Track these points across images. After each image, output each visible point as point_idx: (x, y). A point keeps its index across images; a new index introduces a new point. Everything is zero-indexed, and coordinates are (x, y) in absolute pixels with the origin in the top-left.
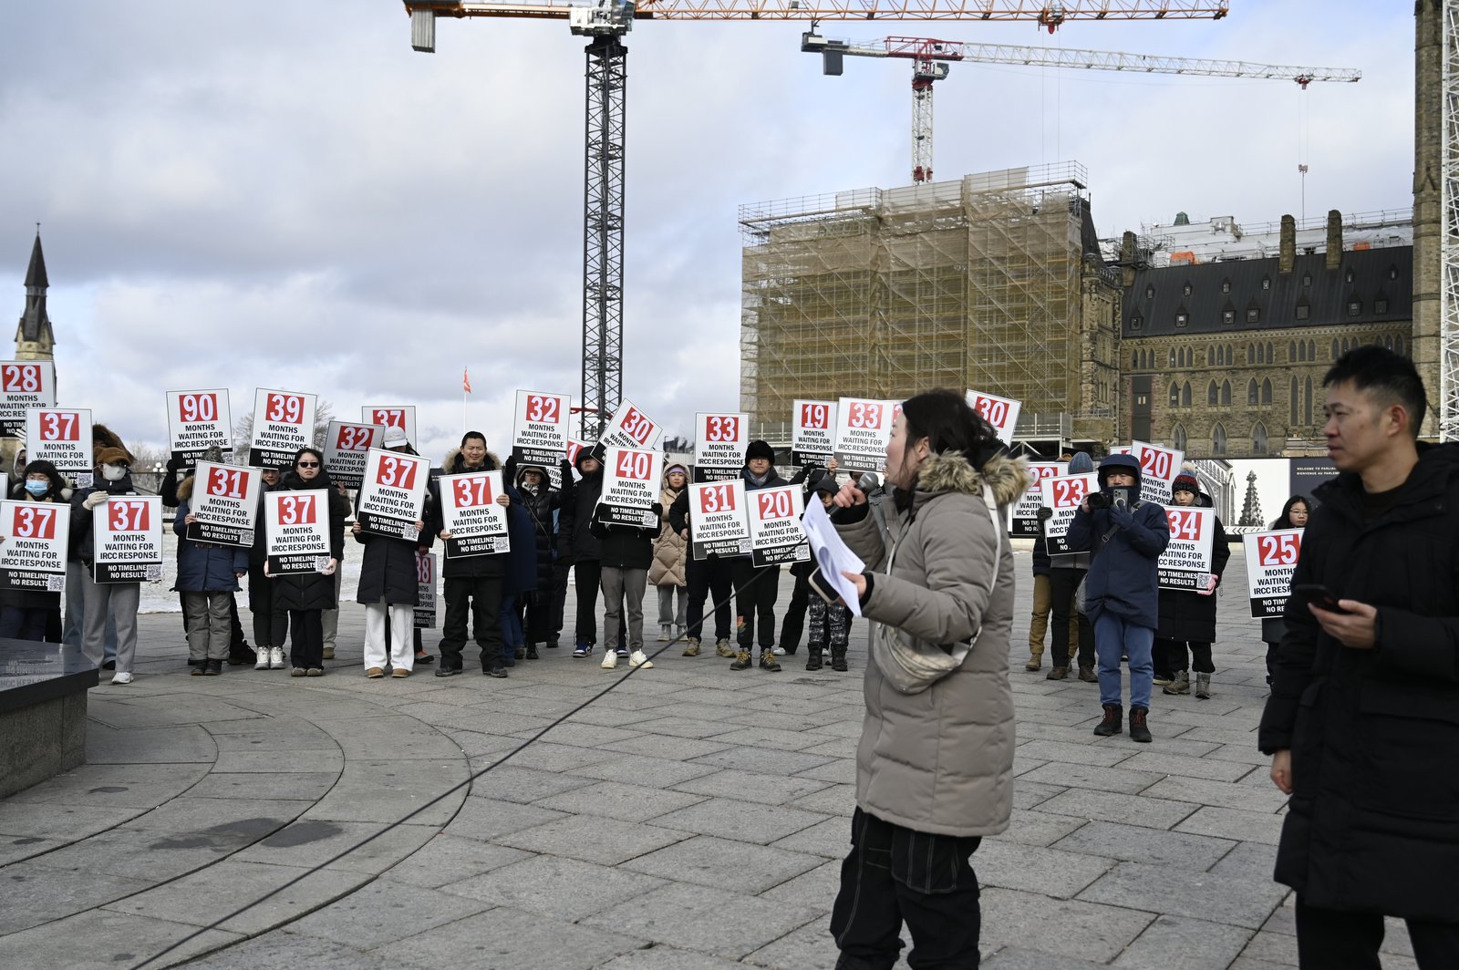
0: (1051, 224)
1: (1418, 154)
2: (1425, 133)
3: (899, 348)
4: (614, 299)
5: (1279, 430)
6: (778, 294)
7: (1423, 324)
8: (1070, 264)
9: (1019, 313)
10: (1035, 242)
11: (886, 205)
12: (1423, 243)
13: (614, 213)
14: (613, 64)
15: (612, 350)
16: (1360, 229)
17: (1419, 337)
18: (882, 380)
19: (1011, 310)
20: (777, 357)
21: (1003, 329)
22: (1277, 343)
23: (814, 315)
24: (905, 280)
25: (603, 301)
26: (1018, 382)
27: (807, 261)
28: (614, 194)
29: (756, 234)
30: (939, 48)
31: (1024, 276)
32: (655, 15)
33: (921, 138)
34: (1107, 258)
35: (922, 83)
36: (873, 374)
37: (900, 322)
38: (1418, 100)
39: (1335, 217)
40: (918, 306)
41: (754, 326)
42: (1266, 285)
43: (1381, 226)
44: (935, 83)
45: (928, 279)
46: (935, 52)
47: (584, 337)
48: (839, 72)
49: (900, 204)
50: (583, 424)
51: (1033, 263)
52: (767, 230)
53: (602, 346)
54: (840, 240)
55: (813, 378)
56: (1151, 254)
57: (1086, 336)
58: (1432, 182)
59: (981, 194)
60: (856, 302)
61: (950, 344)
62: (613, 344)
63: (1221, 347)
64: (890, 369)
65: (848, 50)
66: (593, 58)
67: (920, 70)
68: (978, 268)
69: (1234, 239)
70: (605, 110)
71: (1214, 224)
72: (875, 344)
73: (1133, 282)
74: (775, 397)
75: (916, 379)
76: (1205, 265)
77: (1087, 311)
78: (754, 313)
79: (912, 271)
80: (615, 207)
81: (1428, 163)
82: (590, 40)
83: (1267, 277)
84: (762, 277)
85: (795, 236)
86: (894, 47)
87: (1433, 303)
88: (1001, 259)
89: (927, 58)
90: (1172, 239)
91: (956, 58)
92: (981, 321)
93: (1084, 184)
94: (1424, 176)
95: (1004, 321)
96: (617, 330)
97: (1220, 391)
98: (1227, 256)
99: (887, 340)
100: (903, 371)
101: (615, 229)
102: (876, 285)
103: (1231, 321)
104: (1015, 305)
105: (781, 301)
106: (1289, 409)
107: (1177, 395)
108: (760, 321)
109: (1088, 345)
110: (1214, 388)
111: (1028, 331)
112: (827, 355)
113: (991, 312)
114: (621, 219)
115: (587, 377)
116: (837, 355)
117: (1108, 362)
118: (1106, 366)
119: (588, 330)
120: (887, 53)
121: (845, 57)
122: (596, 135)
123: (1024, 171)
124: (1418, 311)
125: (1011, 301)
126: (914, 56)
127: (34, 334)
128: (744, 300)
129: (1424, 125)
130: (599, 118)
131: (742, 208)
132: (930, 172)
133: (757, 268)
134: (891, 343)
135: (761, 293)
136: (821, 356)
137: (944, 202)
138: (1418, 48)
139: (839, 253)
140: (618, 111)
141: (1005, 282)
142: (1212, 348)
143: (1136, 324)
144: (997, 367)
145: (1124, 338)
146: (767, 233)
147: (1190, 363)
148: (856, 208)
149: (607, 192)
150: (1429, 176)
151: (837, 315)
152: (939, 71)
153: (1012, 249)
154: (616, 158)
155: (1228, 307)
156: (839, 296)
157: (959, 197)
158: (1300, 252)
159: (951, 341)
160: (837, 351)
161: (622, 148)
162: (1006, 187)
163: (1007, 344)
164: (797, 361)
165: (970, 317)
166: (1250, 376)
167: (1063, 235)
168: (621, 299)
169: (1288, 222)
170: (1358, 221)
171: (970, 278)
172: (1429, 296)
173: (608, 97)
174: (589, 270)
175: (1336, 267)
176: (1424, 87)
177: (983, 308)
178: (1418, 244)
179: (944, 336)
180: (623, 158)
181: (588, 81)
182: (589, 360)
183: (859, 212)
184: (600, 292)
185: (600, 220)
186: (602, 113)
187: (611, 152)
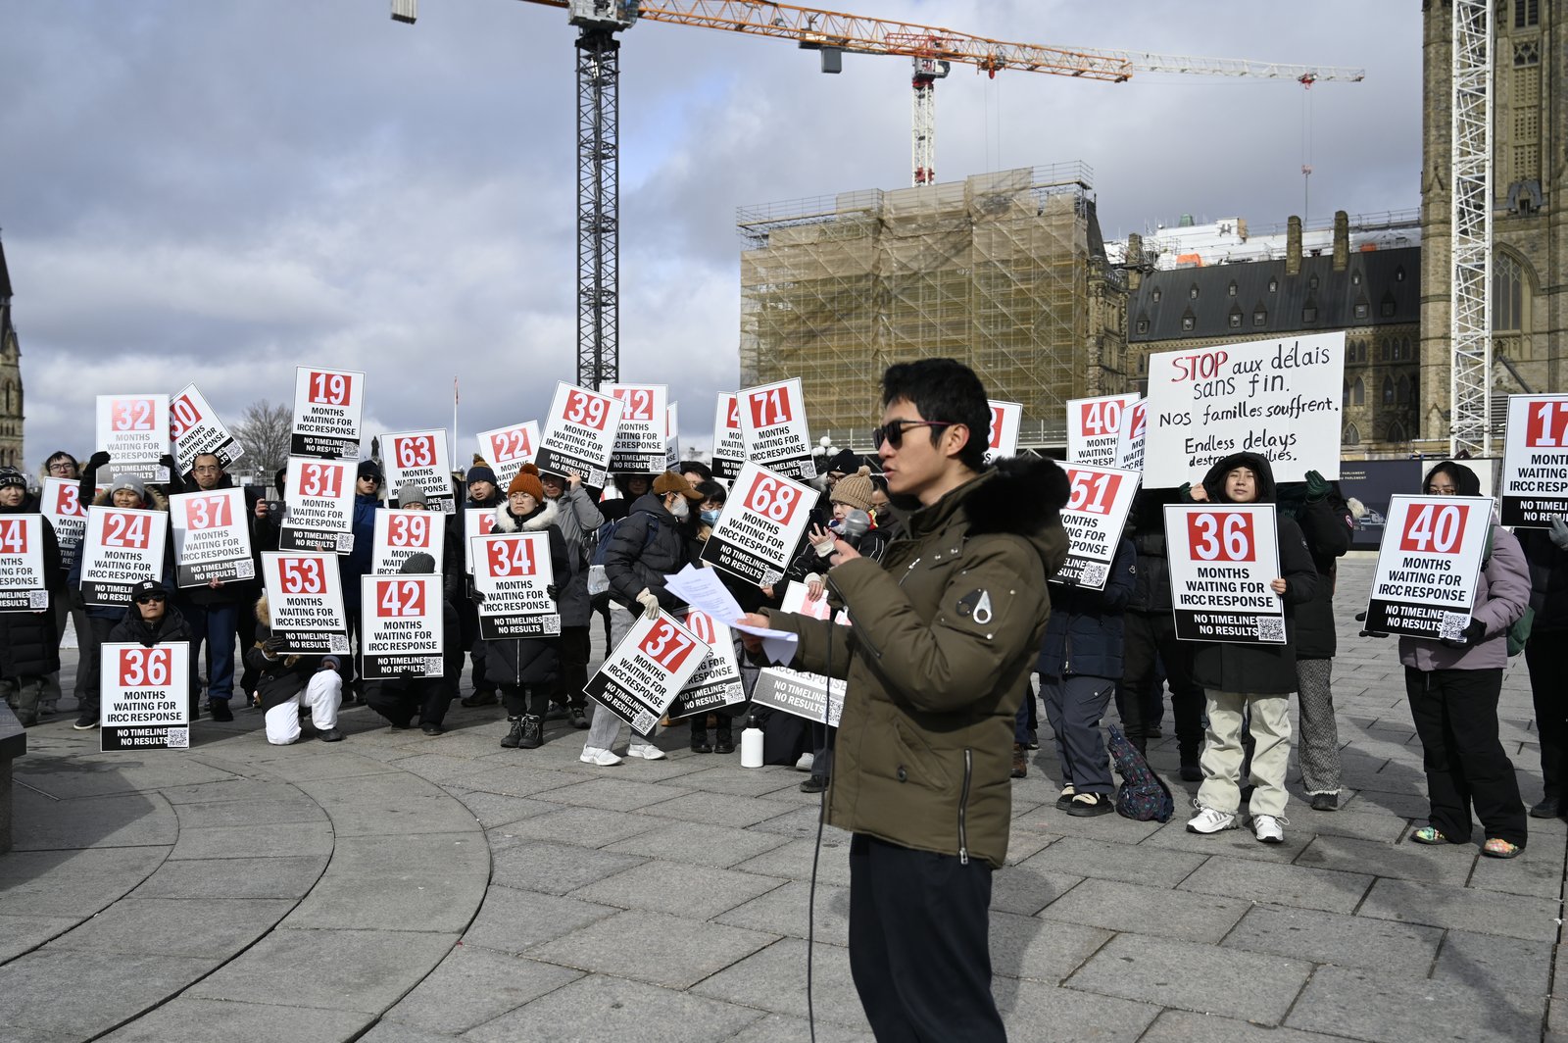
0: (1057, 227)
1: (1426, 153)
2: (1433, 132)
3: (902, 354)
4: (609, 305)
6: (777, 299)
7: (1430, 326)
8: (1076, 267)
9: (1025, 317)
10: (1041, 244)
11: (891, 207)
12: (1431, 243)
13: (608, 214)
14: (605, 59)
15: (607, 357)
16: (1366, 231)
17: (1427, 339)
19: (1016, 314)
20: (777, 364)
21: (1009, 334)
23: (815, 320)
24: (908, 283)
25: (597, 307)
26: (1024, 388)
27: (809, 265)
28: (608, 195)
29: (755, 238)
30: (938, 45)
31: (1030, 280)
33: (922, 138)
34: (1112, 261)
35: (923, 81)
37: (903, 327)
38: (1426, 98)
39: (1341, 219)
40: (921, 310)
41: (754, 332)
42: (1273, 288)
43: (1387, 227)
44: (936, 82)
45: (931, 282)
47: (579, 344)
49: (902, 206)
51: (1039, 266)
52: (766, 233)
53: (598, 353)
54: (842, 243)
55: (815, 386)
56: (1157, 256)
57: (1092, 341)
58: (1440, 182)
59: (984, 196)
60: (858, 307)
61: (954, 349)
62: (609, 352)
65: (847, 47)
66: (584, 52)
67: (920, 68)
68: (982, 271)
69: (1239, 240)
70: (598, 106)
71: (1220, 224)
72: (878, 350)
73: (1139, 285)
76: (1212, 267)
77: (1094, 315)
78: (754, 319)
79: (915, 275)
80: (609, 209)
81: (1436, 162)
82: (581, 32)
83: (1273, 280)
84: (763, 281)
85: (795, 239)
86: (894, 44)
87: (1441, 305)
88: (1005, 262)
89: (928, 56)
91: (956, 55)
92: (985, 325)
93: (1089, 185)
94: (1432, 175)
95: (1009, 326)
96: (613, 337)
98: (1232, 258)
99: (890, 345)
101: (609, 231)
102: (879, 290)
103: (1238, 324)
104: (1020, 309)
105: (781, 306)
108: (760, 327)
109: (1095, 349)
111: (1034, 336)
112: (828, 361)
113: (995, 316)
114: (616, 221)
116: (840, 361)
117: (1115, 366)
118: (1113, 372)
119: (582, 336)
121: (843, 54)
122: (588, 133)
124: (1426, 313)
125: (1016, 305)
126: (915, 53)
128: (743, 306)
129: (1432, 123)
130: (591, 115)
131: (740, 210)
132: (931, 174)
133: (756, 273)
134: (894, 348)
135: (762, 299)
137: (947, 203)
138: (1426, 45)
139: (840, 256)
140: (611, 108)
141: (1010, 286)
143: (1142, 328)
144: (1003, 373)
145: (1130, 342)
146: (766, 237)
148: (857, 211)
149: (600, 193)
150: (1437, 175)
151: (839, 320)
152: (940, 69)
153: (1017, 252)
154: (609, 157)
155: (1236, 310)
156: (841, 301)
157: (962, 198)
158: (1307, 253)
159: (955, 346)
160: (839, 357)
161: (616, 147)
162: (1010, 187)
163: (1012, 349)
164: (798, 368)
165: (974, 321)
167: (1068, 237)
168: (617, 305)
169: (1294, 221)
170: (1364, 222)
171: (974, 282)
172: (1439, 298)
173: (600, 93)
174: (583, 274)
175: (1343, 268)
176: (1432, 84)
177: (988, 312)
178: (1426, 245)
179: (948, 342)
180: (616, 157)
181: (579, 77)
182: (584, 367)
183: (860, 214)
184: (594, 297)
185: (594, 222)
186: (594, 110)
187: (604, 151)
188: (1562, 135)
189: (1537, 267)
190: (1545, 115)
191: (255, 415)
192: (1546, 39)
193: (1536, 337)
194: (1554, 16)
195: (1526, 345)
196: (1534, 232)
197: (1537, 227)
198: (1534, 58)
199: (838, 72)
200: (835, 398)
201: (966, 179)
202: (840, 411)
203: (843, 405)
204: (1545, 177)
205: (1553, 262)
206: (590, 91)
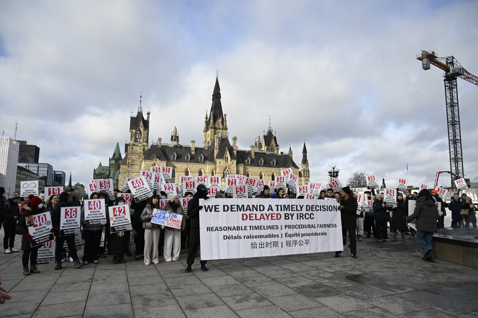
4: (458, 143)
13: (456, 120)
14: (453, 82)
15: (459, 156)
25: (455, 144)
28: (456, 115)
47: (450, 153)
50: (452, 176)
53: (456, 155)
62: (459, 154)
66: (446, 82)
70: (451, 94)
82: (445, 78)
96: (460, 151)
101: (457, 124)
114: (459, 121)
115: (452, 164)
119: (451, 151)
122: (449, 101)
127: (305, 163)
130: (450, 97)
140: (455, 94)
149: (454, 115)
154: (456, 106)
161: (458, 103)
168: (461, 142)
173: (452, 91)
174: (450, 136)
180: (458, 106)
181: (445, 88)
182: (452, 159)
184: (454, 141)
185: (452, 123)
186: (450, 95)
187: (454, 105)
191: (355, 174)
206: (449, 91)
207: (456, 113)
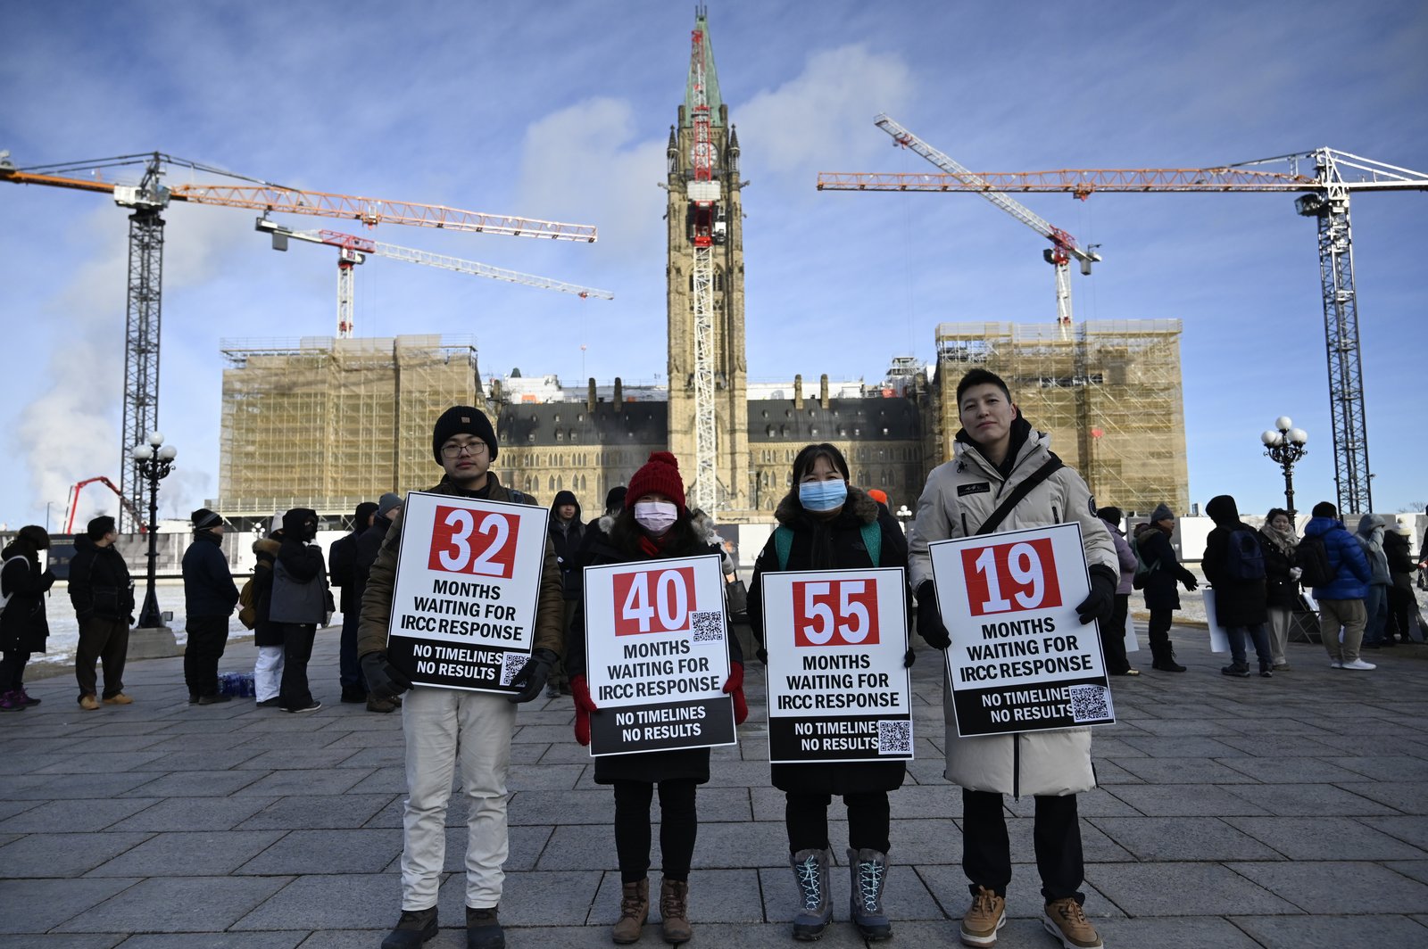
0: (457, 373)
1: (669, 352)
2: (673, 341)
3: (347, 448)
4: (150, 405)
5: (590, 506)
6: (251, 405)
7: (673, 447)
10: (446, 383)
11: (340, 349)
12: (677, 401)
13: (151, 341)
14: (154, 231)
16: (631, 390)
18: (334, 469)
20: (250, 449)
22: (589, 454)
23: (281, 421)
24: (351, 402)
28: (152, 327)
29: (235, 361)
30: (357, 243)
32: (189, 199)
33: (345, 302)
34: (488, 395)
35: (345, 264)
36: (327, 465)
37: (348, 429)
39: (618, 381)
40: (362, 420)
41: (231, 427)
42: (581, 419)
43: (639, 388)
44: (355, 266)
45: (369, 401)
46: (357, 246)
48: (284, 250)
49: (349, 349)
51: (444, 397)
52: (243, 358)
54: (303, 371)
55: (281, 467)
56: (510, 395)
59: (407, 349)
60: (315, 415)
61: (384, 447)
63: (556, 455)
64: (340, 461)
65: (294, 235)
66: (135, 224)
67: (344, 256)
68: (406, 397)
69: (558, 390)
70: (146, 266)
71: (546, 378)
73: (503, 411)
74: (247, 480)
75: (359, 468)
76: (545, 404)
78: (230, 417)
79: (358, 396)
80: (152, 337)
82: (133, 211)
83: (581, 414)
84: (240, 392)
85: (265, 362)
86: (326, 237)
88: (422, 392)
89: (349, 249)
90: (522, 387)
91: (369, 251)
92: (408, 432)
93: (475, 349)
97: (556, 482)
98: (557, 399)
99: (338, 442)
100: (349, 463)
101: (152, 352)
102: (331, 404)
103: (562, 439)
105: (250, 409)
106: (596, 493)
107: (530, 484)
110: (552, 480)
112: (290, 450)
113: (415, 426)
114: (158, 345)
115: (125, 463)
119: (126, 427)
120: (321, 240)
121: (289, 239)
122: (137, 282)
123: (439, 336)
124: (671, 439)
126: (341, 247)
128: (223, 408)
129: (672, 336)
130: (140, 269)
133: (233, 385)
134: (341, 444)
135: (240, 405)
136: (288, 451)
137: (382, 351)
138: (669, 293)
140: (157, 266)
141: (425, 408)
142: (551, 455)
144: (419, 463)
146: (243, 361)
147: (538, 464)
148: (315, 349)
151: (301, 422)
152: (358, 259)
153: (430, 386)
154: (154, 300)
155: (559, 431)
156: (302, 409)
157: (392, 349)
158: (597, 400)
159: (383, 444)
161: (159, 293)
162: (426, 345)
164: (266, 455)
166: (573, 474)
167: (464, 380)
168: (156, 405)
169: (592, 381)
170: (627, 384)
171: (401, 403)
172: (677, 432)
173: (149, 255)
174: (129, 382)
175: (619, 410)
176: (672, 315)
177: (409, 423)
178: (671, 403)
179: (380, 441)
180: (159, 301)
181: (130, 241)
182: (127, 450)
183: (318, 352)
184: (138, 398)
185: (139, 345)
186: (142, 265)
187: (151, 296)
188: (735, 350)
189: (725, 419)
190: (727, 338)
192: (726, 300)
193: (725, 456)
194: (730, 289)
195: (720, 459)
196: (724, 400)
197: (725, 397)
198: (721, 308)
199: (285, 250)
200: (296, 476)
201: (395, 337)
202: (300, 485)
203: (303, 480)
204: (727, 372)
205: (732, 416)
206: (140, 252)
207: (153, 318)
